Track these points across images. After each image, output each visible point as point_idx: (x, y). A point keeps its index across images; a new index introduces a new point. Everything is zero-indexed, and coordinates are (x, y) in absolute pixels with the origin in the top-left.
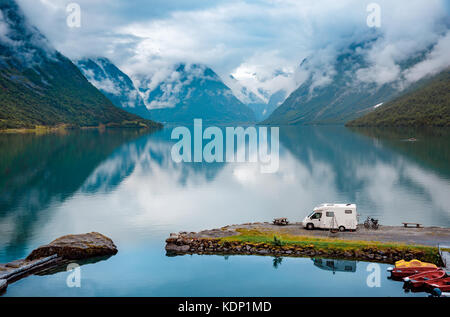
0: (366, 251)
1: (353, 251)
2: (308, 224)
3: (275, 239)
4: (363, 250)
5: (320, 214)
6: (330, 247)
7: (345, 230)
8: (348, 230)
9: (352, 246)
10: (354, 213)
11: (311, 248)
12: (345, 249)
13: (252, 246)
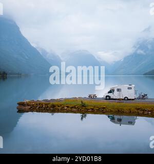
0: (138, 109)
1: (130, 110)
2: (107, 96)
3: (82, 102)
4: (136, 109)
5: (113, 90)
6: (116, 107)
7: (128, 99)
8: (130, 100)
9: (130, 106)
10: (133, 89)
11: (104, 108)
12: (125, 108)
13: (68, 107)
